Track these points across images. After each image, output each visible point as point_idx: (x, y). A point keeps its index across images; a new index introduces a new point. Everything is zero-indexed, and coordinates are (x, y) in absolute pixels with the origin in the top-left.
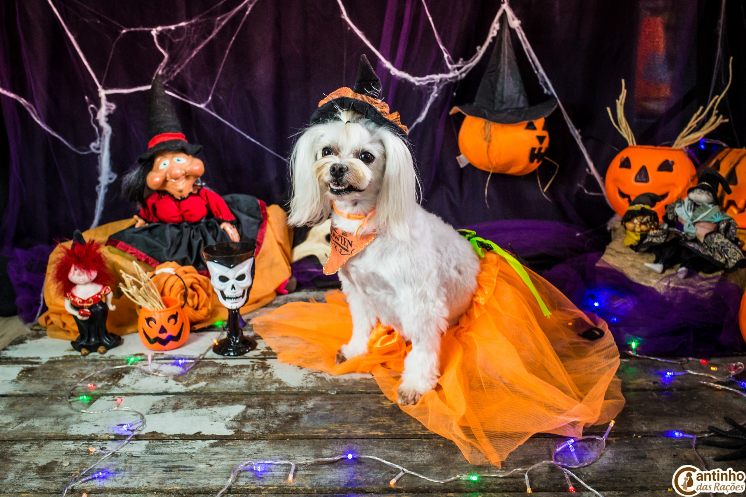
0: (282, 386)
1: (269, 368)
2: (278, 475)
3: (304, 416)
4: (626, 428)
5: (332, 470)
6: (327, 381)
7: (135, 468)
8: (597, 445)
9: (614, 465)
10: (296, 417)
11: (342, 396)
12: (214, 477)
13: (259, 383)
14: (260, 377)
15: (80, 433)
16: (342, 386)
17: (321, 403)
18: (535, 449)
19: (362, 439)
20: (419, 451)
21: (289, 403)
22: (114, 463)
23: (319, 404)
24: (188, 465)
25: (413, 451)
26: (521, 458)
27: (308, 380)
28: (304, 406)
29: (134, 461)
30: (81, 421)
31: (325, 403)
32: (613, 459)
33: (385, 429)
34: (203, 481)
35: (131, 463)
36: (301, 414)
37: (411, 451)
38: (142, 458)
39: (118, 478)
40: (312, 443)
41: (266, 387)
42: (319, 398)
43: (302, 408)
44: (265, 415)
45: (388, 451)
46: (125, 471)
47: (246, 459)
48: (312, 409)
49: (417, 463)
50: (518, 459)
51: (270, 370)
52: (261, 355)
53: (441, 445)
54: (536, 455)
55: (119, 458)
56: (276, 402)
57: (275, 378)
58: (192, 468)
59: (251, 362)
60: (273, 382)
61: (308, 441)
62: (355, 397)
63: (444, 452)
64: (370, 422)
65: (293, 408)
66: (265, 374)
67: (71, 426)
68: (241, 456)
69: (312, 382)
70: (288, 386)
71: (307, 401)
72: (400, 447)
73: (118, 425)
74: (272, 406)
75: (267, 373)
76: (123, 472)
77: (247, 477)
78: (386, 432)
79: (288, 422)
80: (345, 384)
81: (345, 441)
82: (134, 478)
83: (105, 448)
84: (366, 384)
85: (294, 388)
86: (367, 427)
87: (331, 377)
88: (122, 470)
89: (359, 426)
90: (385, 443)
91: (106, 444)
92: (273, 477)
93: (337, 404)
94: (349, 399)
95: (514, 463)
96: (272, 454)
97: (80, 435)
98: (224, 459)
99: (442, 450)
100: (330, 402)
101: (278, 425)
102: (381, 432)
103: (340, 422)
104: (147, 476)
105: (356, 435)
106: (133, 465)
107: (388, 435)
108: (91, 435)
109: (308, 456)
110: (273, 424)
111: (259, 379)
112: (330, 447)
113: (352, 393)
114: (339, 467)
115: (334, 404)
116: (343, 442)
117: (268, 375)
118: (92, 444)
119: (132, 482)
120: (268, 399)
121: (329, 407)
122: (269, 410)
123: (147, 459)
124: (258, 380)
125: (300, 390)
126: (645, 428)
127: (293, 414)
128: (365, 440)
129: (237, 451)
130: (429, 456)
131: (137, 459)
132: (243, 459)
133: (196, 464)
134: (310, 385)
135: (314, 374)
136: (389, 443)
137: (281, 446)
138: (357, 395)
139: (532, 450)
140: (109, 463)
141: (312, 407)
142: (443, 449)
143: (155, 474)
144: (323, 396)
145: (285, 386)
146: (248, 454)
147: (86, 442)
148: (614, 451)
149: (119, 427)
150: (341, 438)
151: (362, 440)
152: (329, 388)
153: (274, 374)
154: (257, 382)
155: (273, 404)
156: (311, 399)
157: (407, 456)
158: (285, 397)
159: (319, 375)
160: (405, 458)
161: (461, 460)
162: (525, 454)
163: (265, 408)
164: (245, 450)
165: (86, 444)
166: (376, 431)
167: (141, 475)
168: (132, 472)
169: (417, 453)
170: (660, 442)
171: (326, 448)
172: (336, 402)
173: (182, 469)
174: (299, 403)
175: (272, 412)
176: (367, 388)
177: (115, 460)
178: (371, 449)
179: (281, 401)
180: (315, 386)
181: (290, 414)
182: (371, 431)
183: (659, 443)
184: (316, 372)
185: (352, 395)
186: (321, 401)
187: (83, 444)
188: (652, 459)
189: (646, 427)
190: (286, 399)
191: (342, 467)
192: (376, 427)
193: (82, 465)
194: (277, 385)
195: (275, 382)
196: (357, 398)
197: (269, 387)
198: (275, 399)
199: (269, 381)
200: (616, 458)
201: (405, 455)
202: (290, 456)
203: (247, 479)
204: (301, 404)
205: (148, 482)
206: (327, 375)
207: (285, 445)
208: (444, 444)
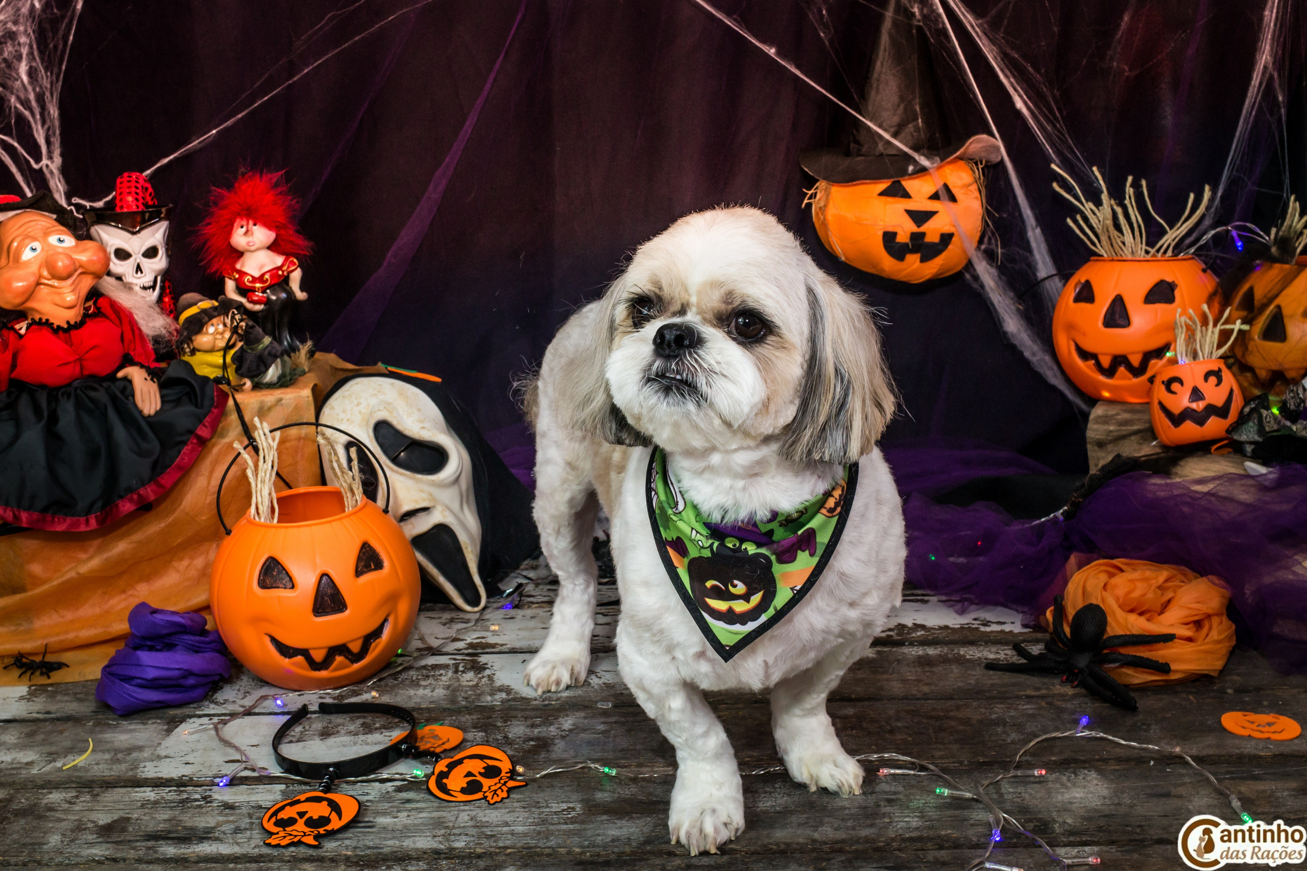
0: (510, 697)
1: (485, 669)
3: (557, 742)
5: (614, 823)
6: (593, 687)
9: (1112, 807)
10: (544, 744)
11: (624, 710)
13: (470, 693)
14: (471, 684)
15: (160, 775)
16: (622, 694)
17: (586, 721)
20: (766, 792)
21: (529, 722)
22: (231, 818)
23: (583, 723)
25: (756, 792)
28: (557, 726)
30: (159, 758)
31: (593, 721)
32: (1110, 798)
34: (390, 842)
36: (552, 740)
37: (752, 792)
40: (576, 783)
41: (483, 699)
42: (582, 713)
43: (553, 730)
48: (570, 731)
51: (487, 672)
52: (468, 648)
56: (505, 722)
57: (497, 684)
58: (370, 824)
59: (451, 659)
65: (536, 731)
67: (142, 765)
71: (560, 719)
73: (226, 762)
79: (529, 751)
83: (210, 796)
88: (246, 829)
92: (513, 834)
93: (616, 723)
95: (936, 808)
97: (162, 778)
98: (423, 809)
100: (602, 720)
103: (623, 750)
108: (181, 778)
109: (569, 802)
111: (469, 686)
112: (610, 789)
114: (627, 818)
115: (610, 723)
117: (485, 680)
118: (184, 791)
120: (490, 718)
121: (602, 727)
122: (494, 733)
124: (468, 689)
125: (547, 702)
127: (537, 739)
130: (787, 800)
132: (456, 808)
133: (375, 817)
140: (221, 818)
141: (571, 727)
144: (589, 711)
145: (518, 696)
149: (230, 764)
152: (598, 699)
153: (495, 678)
154: (466, 692)
155: (499, 724)
156: (567, 715)
158: (519, 714)
163: (485, 731)
165: (175, 791)
172: (614, 719)
174: (547, 722)
177: (232, 814)
181: (532, 739)
186: (585, 718)
187: (170, 792)
188: (1180, 797)
190: (522, 717)
191: (631, 818)
193: (174, 822)
194: (504, 695)
195: (500, 690)
200: (1116, 796)
202: (538, 802)
204: (551, 724)
206: (593, 676)
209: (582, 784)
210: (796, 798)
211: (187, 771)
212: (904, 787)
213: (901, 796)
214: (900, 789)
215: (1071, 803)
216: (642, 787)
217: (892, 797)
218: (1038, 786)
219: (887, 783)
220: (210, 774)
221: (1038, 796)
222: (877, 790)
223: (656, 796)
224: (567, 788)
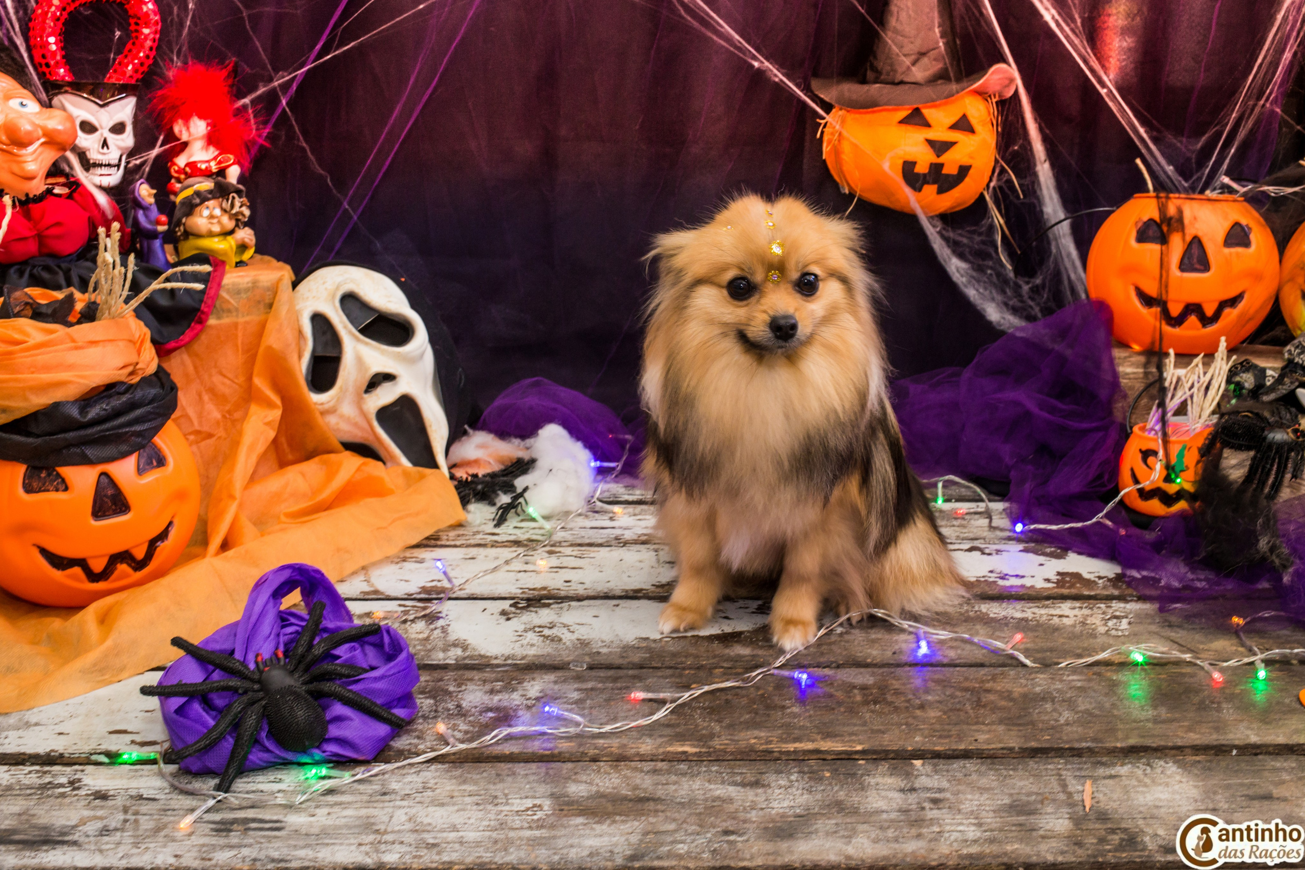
0: (467, 654)
1: (439, 618)
2: (471, 839)
3: (520, 713)
4: (1215, 736)
5: (592, 829)
6: (564, 644)
7: (146, 824)
8: (1162, 772)
10: (505, 717)
11: (602, 673)
12: (327, 844)
13: (419, 647)
14: (421, 636)
15: (22, 749)
16: (599, 653)
17: (556, 687)
18: (1031, 780)
19: (652, 760)
21: (488, 687)
22: (100, 813)
23: (553, 689)
24: (267, 817)
25: (769, 786)
26: (1007, 801)
27: (525, 642)
28: (520, 692)
29: (145, 808)
30: (28, 725)
31: (565, 687)
32: (1202, 801)
33: (700, 740)
34: (302, 853)
35: (136, 813)
36: (515, 710)
37: (763, 786)
38: (162, 802)
39: (108, 847)
40: (544, 770)
41: (433, 657)
42: (551, 677)
43: (515, 698)
44: (436, 711)
45: (712, 786)
46: (122, 830)
47: (398, 803)
48: (537, 699)
49: (781, 811)
50: (999, 802)
51: (440, 623)
52: (420, 593)
53: (828, 774)
54: (1037, 794)
55: (110, 803)
56: (459, 685)
57: (452, 637)
58: (278, 825)
59: (400, 605)
60: (450, 646)
61: (534, 766)
62: (628, 676)
63: (836, 788)
64: (668, 726)
65: (496, 698)
66: (432, 630)
68: (387, 798)
69: (532, 645)
70: (482, 653)
71: (525, 684)
72: (738, 779)
73: (111, 733)
74: (450, 694)
75: (436, 629)
76: (118, 834)
77: (402, 843)
78: (703, 746)
80: (604, 650)
81: (617, 766)
82: (143, 846)
83: (79, 780)
84: (649, 649)
85: (496, 658)
86: (661, 736)
87: (574, 637)
88: (116, 829)
89: (644, 735)
90: (704, 769)
91: (83, 771)
92: (461, 843)
93: (592, 689)
94: (615, 679)
95: (994, 811)
96: (456, 794)
97: (24, 754)
98: (348, 803)
99: (830, 784)
100: (576, 686)
101: (466, 732)
102: (694, 746)
104: (174, 841)
105: (638, 754)
106: (142, 819)
107: (709, 754)
108: (48, 755)
109: (534, 797)
110: (454, 730)
111: (418, 639)
112: (584, 778)
113: (619, 668)
114: (608, 822)
115: (586, 689)
116: (611, 766)
117: (436, 632)
118: (49, 772)
119: (139, 854)
120: (441, 680)
121: (575, 695)
122: (446, 702)
123: (174, 804)
124: (417, 643)
125: (509, 662)
126: (1254, 739)
127: (496, 709)
128: (660, 765)
129: (377, 787)
130: (805, 796)
131: (151, 804)
132: (391, 804)
133: (286, 815)
134: (532, 652)
135: (537, 629)
136: (714, 769)
137: (475, 777)
138: (631, 672)
139: (1026, 783)
140: (87, 813)
141: (538, 694)
142: (834, 782)
143: (193, 837)
144: (560, 674)
145: (476, 653)
146: (403, 793)
147: (37, 768)
148: (1201, 784)
149: (114, 736)
150: (604, 759)
151: (653, 763)
152: (571, 658)
153: (450, 629)
154: (415, 646)
155: (451, 689)
156: (533, 679)
157: (756, 795)
158: (476, 675)
159: (547, 632)
160: (752, 801)
161: (874, 805)
162: (1012, 791)
163: (434, 698)
164: (394, 786)
165: (37, 772)
166: (683, 745)
167: (161, 839)
168: (140, 833)
169: (777, 791)
170: (1294, 765)
171: (575, 781)
172: (590, 685)
173: (253, 825)
174: (509, 687)
175: (451, 706)
176: (651, 658)
177: (102, 807)
178: (675, 783)
179: (468, 683)
180: (540, 653)
181: (490, 710)
182: (671, 745)
183: (1293, 768)
184: (540, 627)
185: (621, 673)
186: (555, 682)
187: (30, 772)
188: (1285, 800)
189: (1257, 735)
190: (479, 680)
191: (614, 822)
192: (681, 738)
193: (24, 817)
194: (459, 652)
195: (455, 645)
196: (634, 677)
197: (441, 655)
198: (455, 680)
199: (440, 644)
200: (1209, 798)
201: (750, 794)
202: (496, 797)
203: (404, 849)
204: (514, 690)
205: (176, 856)
206: (565, 630)
207: (485, 774)
208: (835, 771)
209: (551, 772)
210: (819, 796)
211: (59, 745)
212: (949, 781)
213: (948, 795)
214: (945, 784)
215: (1157, 807)
216: (625, 776)
217: (937, 795)
218: (1110, 782)
219: (928, 775)
220: (87, 748)
221: (1115, 796)
222: (917, 785)
223: (645, 790)
224: (532, 778)
